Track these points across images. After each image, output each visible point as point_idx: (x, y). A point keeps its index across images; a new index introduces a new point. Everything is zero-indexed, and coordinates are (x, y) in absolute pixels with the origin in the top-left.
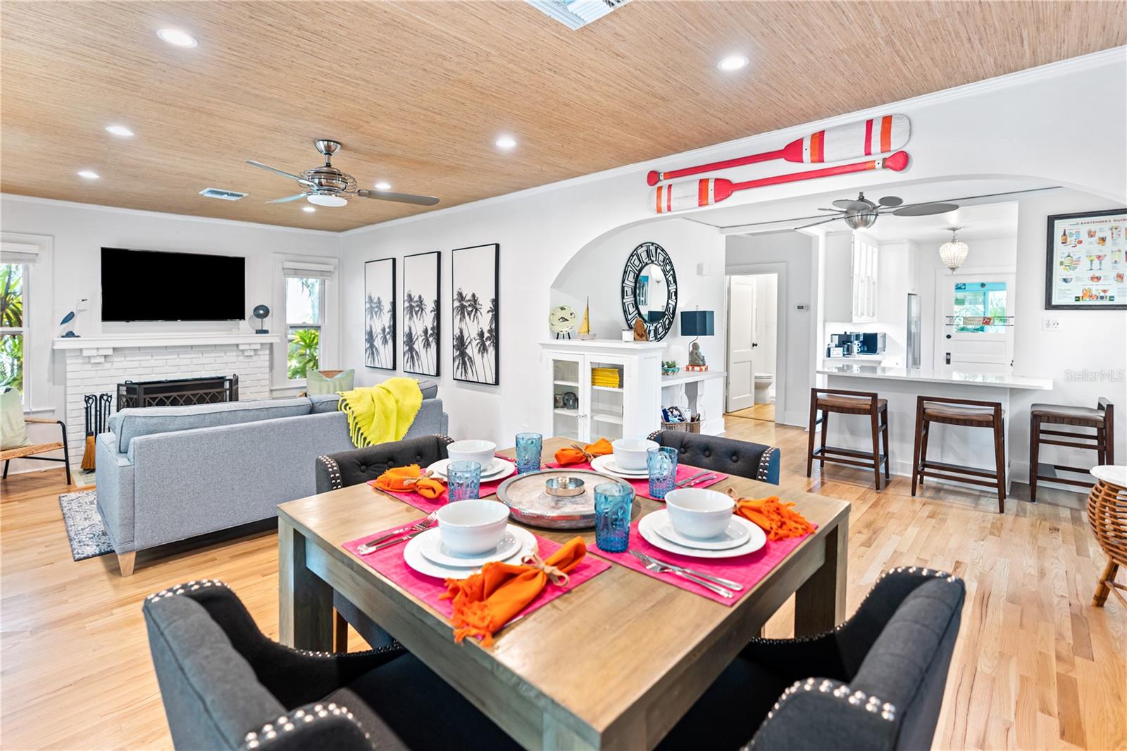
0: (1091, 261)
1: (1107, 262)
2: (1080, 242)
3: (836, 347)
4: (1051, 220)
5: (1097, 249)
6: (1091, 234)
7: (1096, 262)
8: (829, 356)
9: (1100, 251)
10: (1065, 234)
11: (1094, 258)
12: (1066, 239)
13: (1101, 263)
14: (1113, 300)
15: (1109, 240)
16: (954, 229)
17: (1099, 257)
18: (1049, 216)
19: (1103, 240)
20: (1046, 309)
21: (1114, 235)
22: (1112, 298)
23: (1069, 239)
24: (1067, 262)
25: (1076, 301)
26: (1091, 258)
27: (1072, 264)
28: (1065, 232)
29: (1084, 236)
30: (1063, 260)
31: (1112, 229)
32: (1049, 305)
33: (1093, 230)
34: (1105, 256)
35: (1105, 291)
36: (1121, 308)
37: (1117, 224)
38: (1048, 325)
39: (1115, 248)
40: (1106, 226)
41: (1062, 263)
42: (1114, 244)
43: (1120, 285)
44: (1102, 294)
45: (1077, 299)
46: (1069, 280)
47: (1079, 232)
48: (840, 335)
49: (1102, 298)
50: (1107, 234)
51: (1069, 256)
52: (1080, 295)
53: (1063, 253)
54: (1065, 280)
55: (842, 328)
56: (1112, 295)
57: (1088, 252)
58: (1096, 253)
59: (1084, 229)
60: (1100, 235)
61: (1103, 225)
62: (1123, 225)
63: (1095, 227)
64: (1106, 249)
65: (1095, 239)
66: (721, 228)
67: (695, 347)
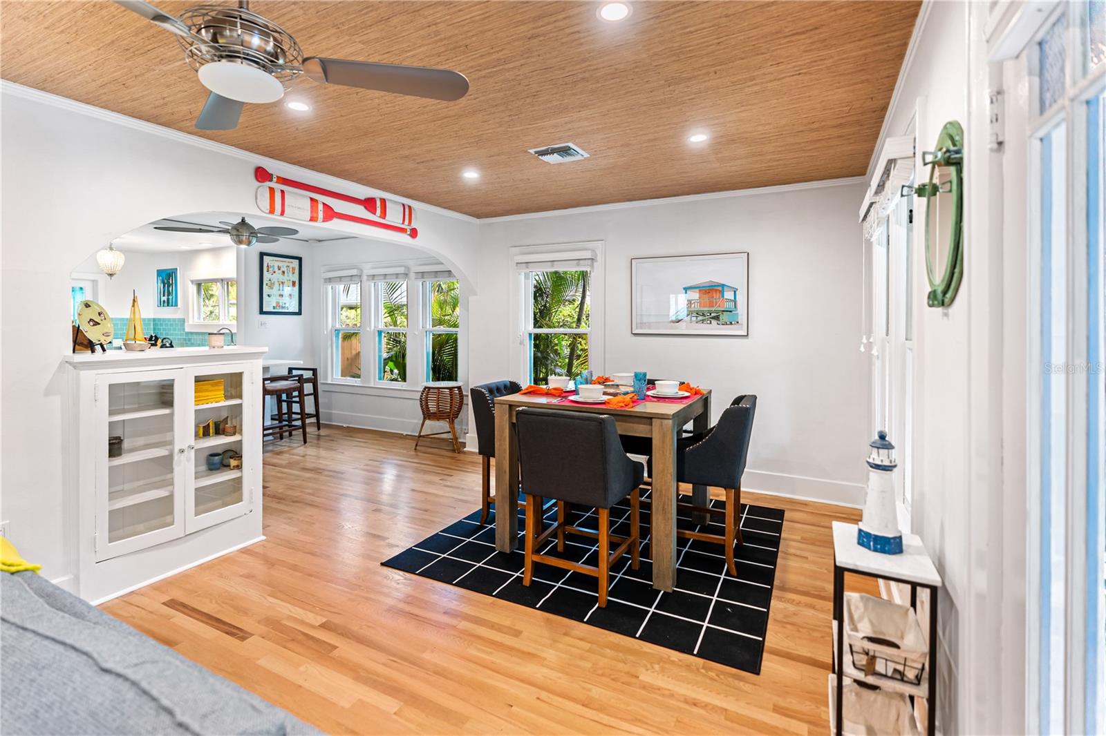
0: (279, 285)
1: (285, 286)
2: (275, 272)
4: (262, 255)
5: (281, 278)
6: (279, 268)
7: (281, 285)
9: (283, 279)
10: (268, 266)
12: (269, 269)
13: (283, 286)
14: (287, 309)
15: (286, 273)
17: (282, 283)
18: (260, 253)
19: (284, 272)
20: (260, 314)
21: (288, 271)
24: (269, 284)
26: (279, 283)
27: (271, 286)
28: (268, 264)
29: (276, 269)
30: (267, 282)
31: (287, 267)
32: (262, 312)
33: (279, 266)
34: (285, 282)
35: (285, 304)
36: (291, 314)
37: (289, 264)
38: (261, 324)
39: (288, 279)
40: (285, 264)
41: (267, 284)
42: (288, 276)
43: (291, 301)
44: (284, 306)
45: (274, 308)
49: (284, 308)
50: (285, 269)
51: (270, 280)
52: (275, 305)
53: (267, 278)
54: (269, 296)
56: (287, 306)
57: (278, 279)
58: (281, 280)
59: (276, 264)
60: (282, 269)
61: (284, 263)
62: (291, 266)
63: (280, 264)
64: (285, 278)
65: (280, 271)
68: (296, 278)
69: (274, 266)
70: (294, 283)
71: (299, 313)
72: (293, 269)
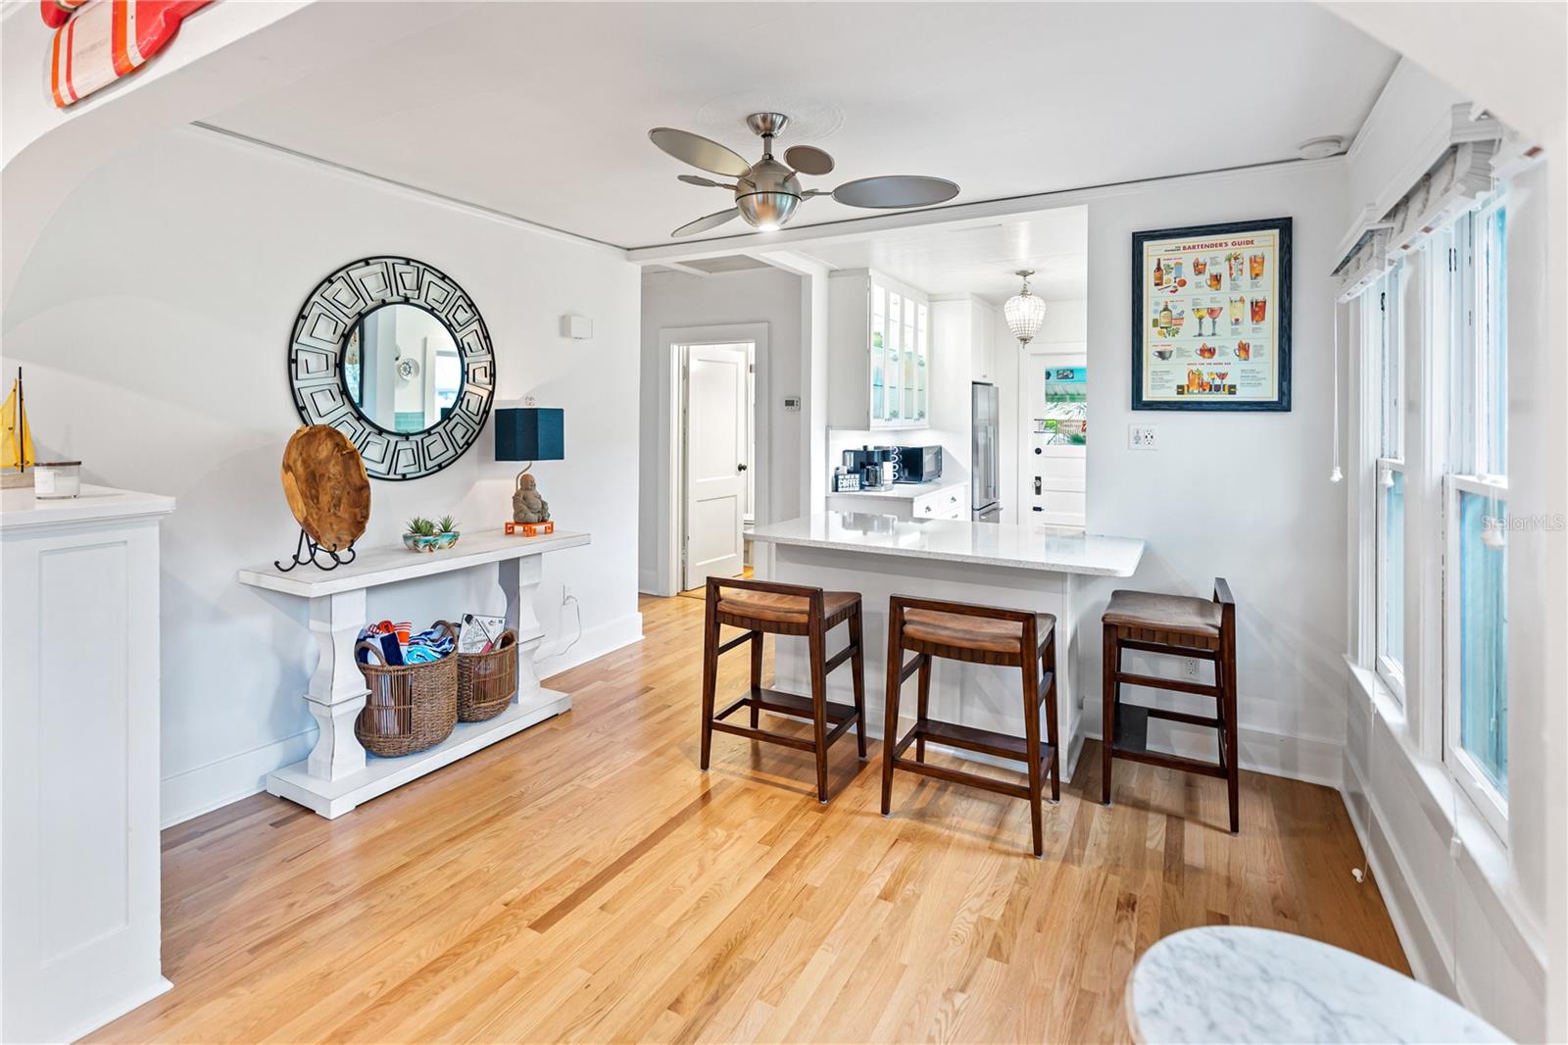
0: (1201, 319)
1: (1224, 320)
2: (1183, 283)
3: (849, 472)
4: (1139, 239)
5: (1207, 297)
6: (1199, 268)
7: (1207, 320)
8: (837, 490)
9: (1213, 300)
10: (1159, 269)
11: (1204, 313)
12: (1161, 278)
13: (1214, 323)
14: (1234, 393)
15: (1225, 280)
16: (1024, 274)
17: (1212, 312)
18: (1134, 234)
19: (1217, 279)
20: (1133, 409)
21: (1233, 272)
22: (1232, 389)
23: (1165, 278)
24: (1163, 322)
25: (1179, 393)
26: (1200, 314)
27: (1172, 327)
28: (1159, 264)
29: (1188, 272)
30: (1157, 316)
31: (1230, 260)
32: (1139, 403)
33: (1201, 261)
34: (1221, 309)
35: (1222, 376)
36: (1246, 407)
37: (1238, 250)
38: (1137, 439)
39: (1236, 296)
40: (1221, 254)
41: (1155, 323)
42: (1234, 288)
43: (1245, 365)
44: (1218, 382)
45: (1181, 390)
46: (1167, 355)
47: (1181, 264)
48: (856, 452)
49: (1218, 388)
50: (1223, 269)
51: (1166, 309)
52: (1185, 382)
53: (1157, 304)
54: (1162, 355)
55: (857, 441)
56: (1233, 383)
57: (1195, 302)
58: (1206, 304)
59: (1188, 260)
60: (1211, 270)
61: (1216, 252)
62: (1247, 253)
63: (1203, 256)
64: (1223, 296)
65: (1205, 278)
66: (629, 249)
67: (527, 483)
68: (1269, 292)
69: (1179, 265)
70: (1258, 310)
71: (1283, 404)
72: (1257, 262)
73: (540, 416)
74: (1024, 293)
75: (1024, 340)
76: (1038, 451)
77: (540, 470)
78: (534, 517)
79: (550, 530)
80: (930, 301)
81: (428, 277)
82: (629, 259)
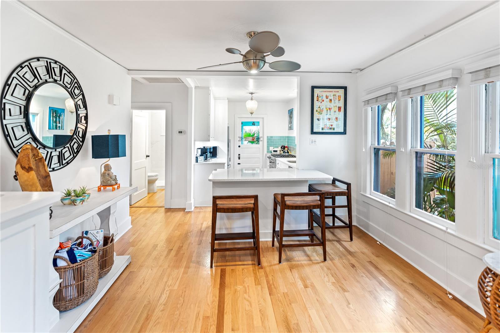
0: (327, 110)
1: (332, 111)
2: (323, 101)
3: (200, 156)
4: (313, 88)
5: (329, 105)
6: (327, 97)
7: (329, 111)
8: (197, 162)
9: (330, 106)
10: (318, 96)
11: (328, 109)
12: (318, 99)
13: (330, 112)
14: (334, 130)
15: (333, 100)
16: (252, 93)
17: (330, 109)
18: (312, 86)
19: (331, 100)
20: (311, 134)
21: (334, 99)
22: (334, 129)
23: (319, 99)
24: (318, 111)
25: (322, 130)
26: (327, 109)
27: (320, 112)
28: (318, 95)
29: (324, 98)
30: (317, 109)
31: (334, 96)
32: (313, 132)
33: (327, 95)
34: (332, 108)
35: (332, 125)
36: (337, 133)
37: (335, 93)
38: (312, 142)
39: (335, 105)
40: (332, 94)
41: (317, 111)
42: (335, 103)
43: (337, 123)
44: (331, 127)
45: (323, 129)
46: (319, 120)
47: (323, 96)
48: (201, 149)
49: (331, 129)
50: (332, 98)
51: (319, 107)
52: (323, 127)
53: (317, 106)
54: (318, 119)
55: (202, 145)
56: (334, 127)
57: (326, 106)
58: (328, 107)
59: (324, 94)
60: (330, 98)
61: (330, 93)
62: (337, 94)
63: (328, 94)
64: (332, 105)
65: (328, 100)
66: (129, 70)
67: (107, 168)
68: (342, 104)
69: (322, 96)
70: (340, 109)
71: (344, 133)
72: (339, 97)
73: (120, 138)
74: (252, 99)
75: (252, 113)
76: (239, 146)
77: (112, 161)
78: (113, 182)
79: (119, 187)
80: (215, 99)
81: (64, 71)
82: (128, 74)
